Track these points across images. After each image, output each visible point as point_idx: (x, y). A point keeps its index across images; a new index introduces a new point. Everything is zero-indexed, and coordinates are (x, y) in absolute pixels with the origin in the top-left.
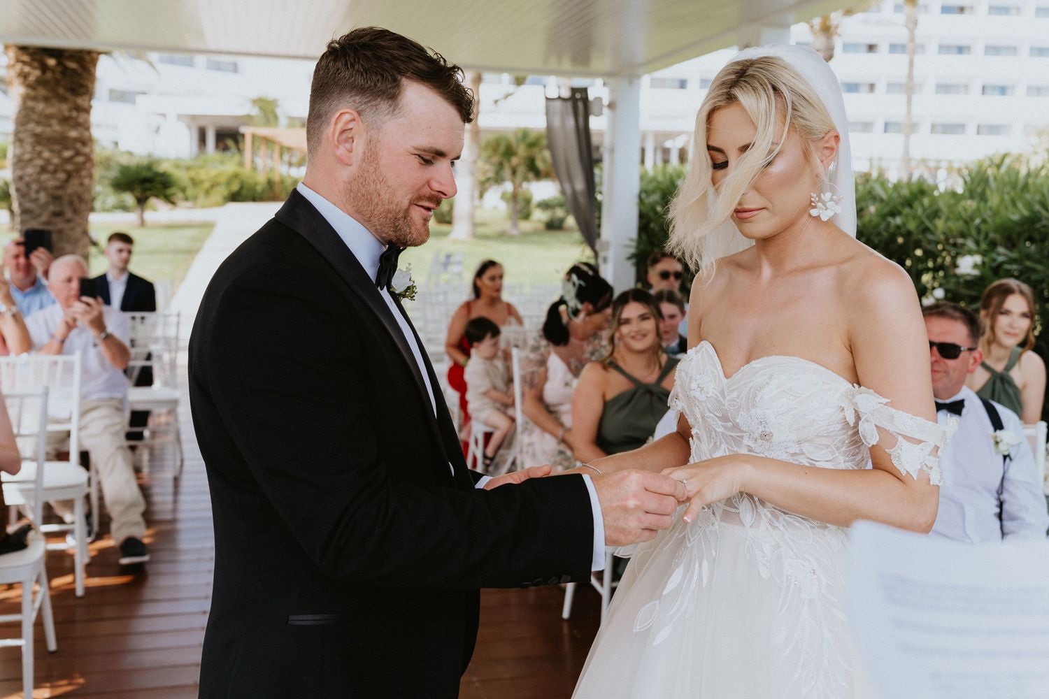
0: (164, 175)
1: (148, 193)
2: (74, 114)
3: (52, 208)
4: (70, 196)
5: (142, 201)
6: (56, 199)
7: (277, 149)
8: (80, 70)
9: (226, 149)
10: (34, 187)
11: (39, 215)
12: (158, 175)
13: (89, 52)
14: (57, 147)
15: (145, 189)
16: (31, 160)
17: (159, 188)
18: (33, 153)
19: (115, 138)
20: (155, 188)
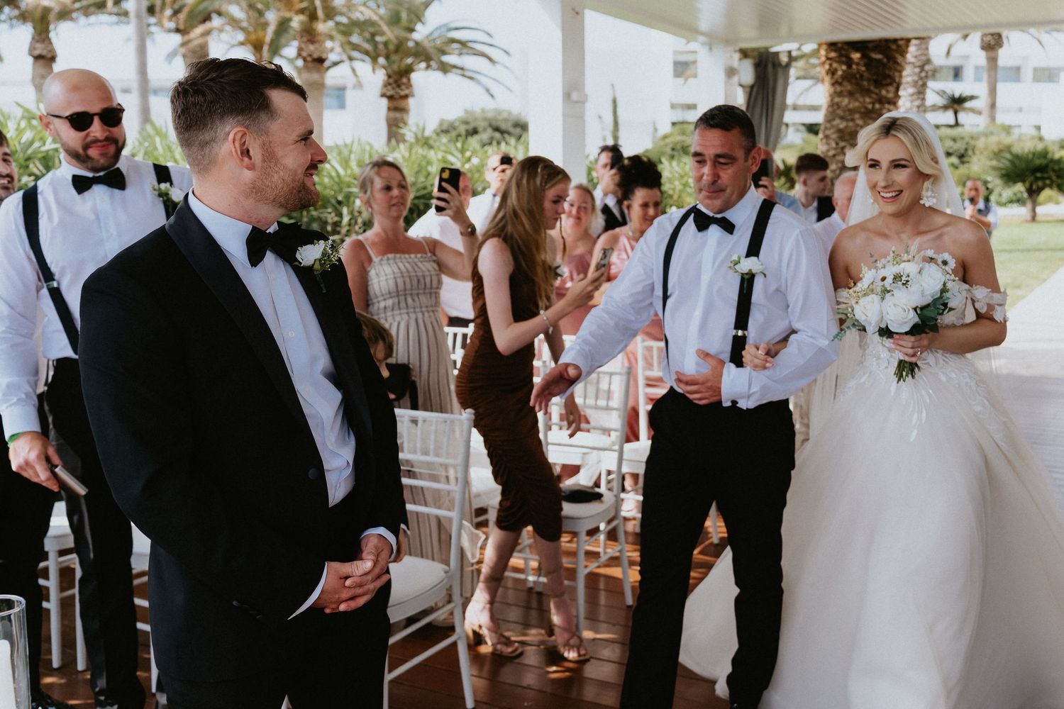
0: (1059, 161)
1: (1040, 184)
2: (877, 106)
5: (1033, 193)
8: (885, 60)
12: (1053, 161)
13: (895, 41)
15: (1037, 179)
16: (834, 156)
17: (1054, 178)
18: (835, 149)
19: (1038, 124)
20: (1049, 178)
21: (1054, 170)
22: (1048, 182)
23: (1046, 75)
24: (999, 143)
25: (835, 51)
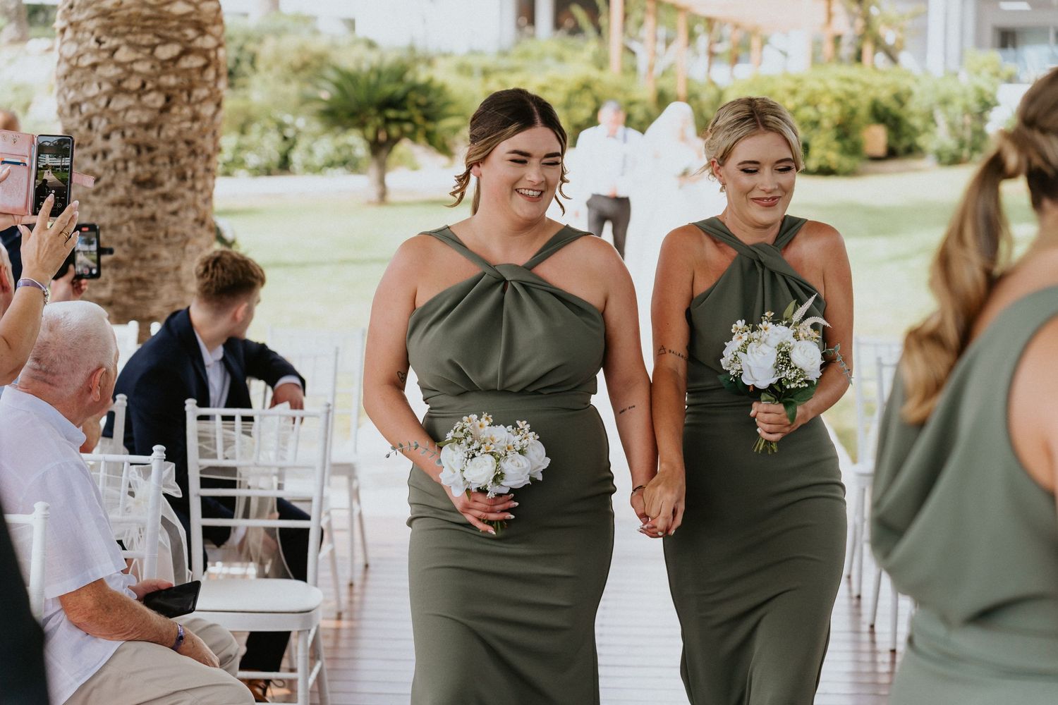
0: (425, 89)
1: (394, 131)
3: (133, 169)
4: (172, 142)
5: (380, 148)
6: (143, 149)
7: (681, 22)
9: (576, 30)
10: (101, 125)
11: (110, 186)
12: (416, 88)
14: (147, 39)
15: (388, 121)
16: (94, 66)
17: (419, 120)
18: (98, 51)
19: (348, 14)
20: (410, 120)
21: (418, 106)
22: (408, 127)
24: (302, 50)
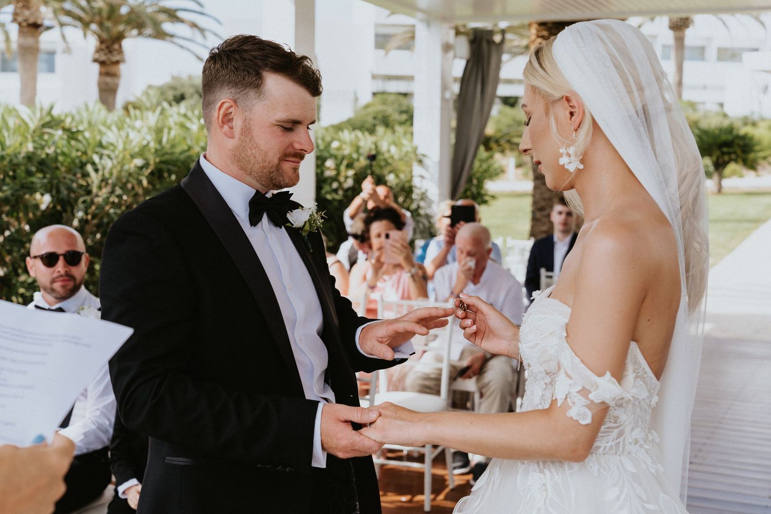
0: (744, 137)
1: (726, 158)
5: (719, 166)
12: (739, 137)
15: (723, 154)
17: (739, 153)
19: (720, 101)
20: (735, 153)
21: (739, 145)
22: (733, 156)
23: (729, 55)
25: (546, 30)
